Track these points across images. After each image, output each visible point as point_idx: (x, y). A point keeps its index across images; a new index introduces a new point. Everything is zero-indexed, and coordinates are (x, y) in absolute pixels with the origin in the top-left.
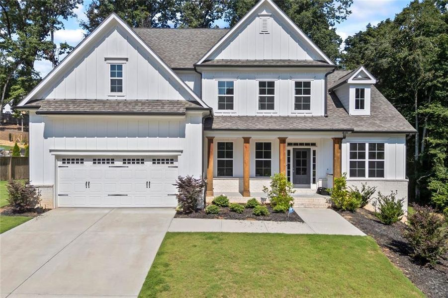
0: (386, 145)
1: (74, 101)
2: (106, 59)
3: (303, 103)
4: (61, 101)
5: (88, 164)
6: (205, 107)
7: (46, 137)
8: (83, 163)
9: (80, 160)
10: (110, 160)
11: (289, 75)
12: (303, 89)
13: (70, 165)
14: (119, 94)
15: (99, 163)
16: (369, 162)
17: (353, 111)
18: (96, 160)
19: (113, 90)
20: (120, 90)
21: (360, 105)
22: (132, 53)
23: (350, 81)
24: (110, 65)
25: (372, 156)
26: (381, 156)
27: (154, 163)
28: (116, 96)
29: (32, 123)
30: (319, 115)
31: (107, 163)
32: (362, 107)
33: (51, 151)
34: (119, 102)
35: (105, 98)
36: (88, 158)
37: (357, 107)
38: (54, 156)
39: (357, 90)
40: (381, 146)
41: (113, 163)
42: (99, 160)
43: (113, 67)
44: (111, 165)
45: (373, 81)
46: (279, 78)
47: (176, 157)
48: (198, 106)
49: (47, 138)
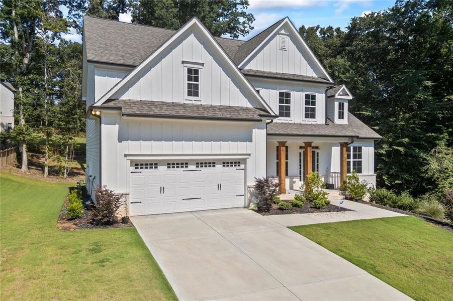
0: (363, 148)
1: (152, 103)
2: (183, 62)
3: (310, 113)
4: (137, 102)
5: (162, 169)
6: (273, 114)
7: (120, 140)
8: (157, 167)
9: (154, 165)
10: (184, 164)
11: (301, 88)
12: (310, 100)
13: (144, 170)
14: (196, 98)
15: (173, 167)
16: (353, 161)
17: (337, 121)
18: (170, 165)
19: (190, 94)
20: (196, 94)
21: (341, 116)
22: (207, 58)
23: (337, 96)
24: (187, 68)
25: (355, 157)
26: (360, 156)
27: (224, 166)
28: (192, 101)
29: (105, 124)
30: (322, 123)
31: (182, 167)
32: (343, 118)
33: (126, 156)
34: (198, 107)
35: (182, 101)
36: (162, 162)
37: (339, 118)
38: (130, 161)
39: (340, 104)
40: (360, 149)
41: (187, 167)
42: (173, 164)
43: (190, 71)
44: (185, 169)
45: (351, 97)
46: (294, 90)
47: (245, 160)
48: (266, 113)
49: (121, 142)
